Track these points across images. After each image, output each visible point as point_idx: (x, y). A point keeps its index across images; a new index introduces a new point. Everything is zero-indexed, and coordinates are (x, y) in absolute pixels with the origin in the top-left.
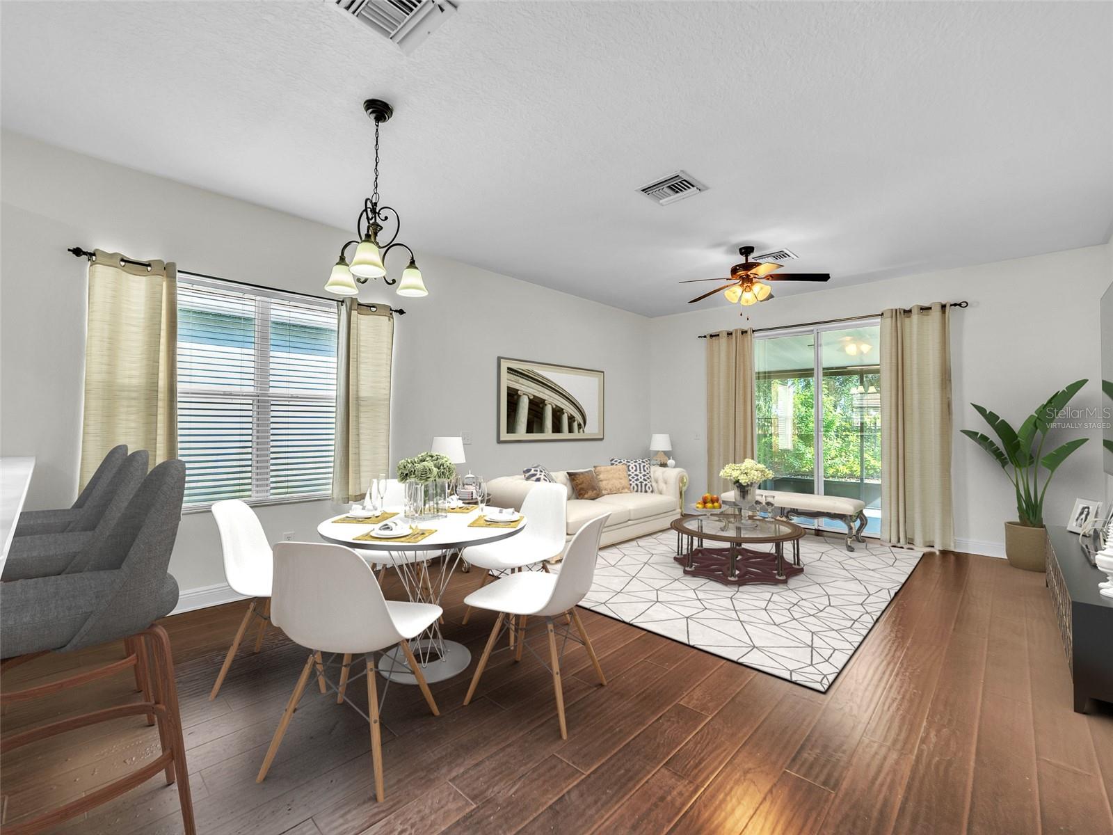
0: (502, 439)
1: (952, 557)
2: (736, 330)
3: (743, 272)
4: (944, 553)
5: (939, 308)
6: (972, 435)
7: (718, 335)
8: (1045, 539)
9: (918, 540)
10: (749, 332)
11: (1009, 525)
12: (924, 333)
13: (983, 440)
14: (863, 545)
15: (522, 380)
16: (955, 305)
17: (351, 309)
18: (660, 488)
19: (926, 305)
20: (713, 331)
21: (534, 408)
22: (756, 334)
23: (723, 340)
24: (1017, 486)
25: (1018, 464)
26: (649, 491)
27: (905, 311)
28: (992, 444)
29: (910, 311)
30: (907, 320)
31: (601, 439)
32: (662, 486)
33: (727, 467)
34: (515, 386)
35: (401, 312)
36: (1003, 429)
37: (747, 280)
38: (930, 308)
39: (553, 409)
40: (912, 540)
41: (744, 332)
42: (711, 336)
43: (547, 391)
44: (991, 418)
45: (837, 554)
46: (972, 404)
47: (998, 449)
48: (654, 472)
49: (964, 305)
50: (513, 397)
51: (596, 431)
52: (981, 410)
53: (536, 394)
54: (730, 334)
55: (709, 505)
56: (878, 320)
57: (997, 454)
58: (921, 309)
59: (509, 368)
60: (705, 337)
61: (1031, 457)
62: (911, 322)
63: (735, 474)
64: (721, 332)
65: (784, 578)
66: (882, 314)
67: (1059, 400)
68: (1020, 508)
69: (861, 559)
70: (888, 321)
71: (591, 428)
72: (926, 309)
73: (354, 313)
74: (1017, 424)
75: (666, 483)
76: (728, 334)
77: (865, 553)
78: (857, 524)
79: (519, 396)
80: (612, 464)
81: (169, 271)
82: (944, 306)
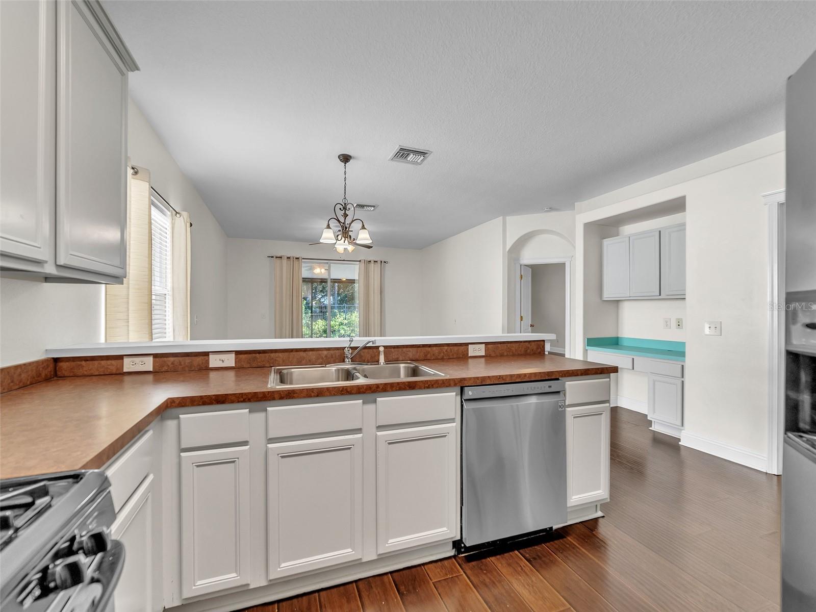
2: (293, 257)
7: (281, 257)
10: (301, 259)
12: (374, 271)
16: (385, 262)
20: (279, 255)
22: (304, 260)
23: (285, 261)
29: (370, 261)
30: (369, 265)
38: (377, 262)
41: (297, 258)
42: (276, 257)
56: (358, 263)
60: (272, 257)
62: (371, 266)
64: (284, 256)
66: (360, 261)
70: (362, 265)
72: (375, 262)
76: (288, 258)
82: (381, 262)
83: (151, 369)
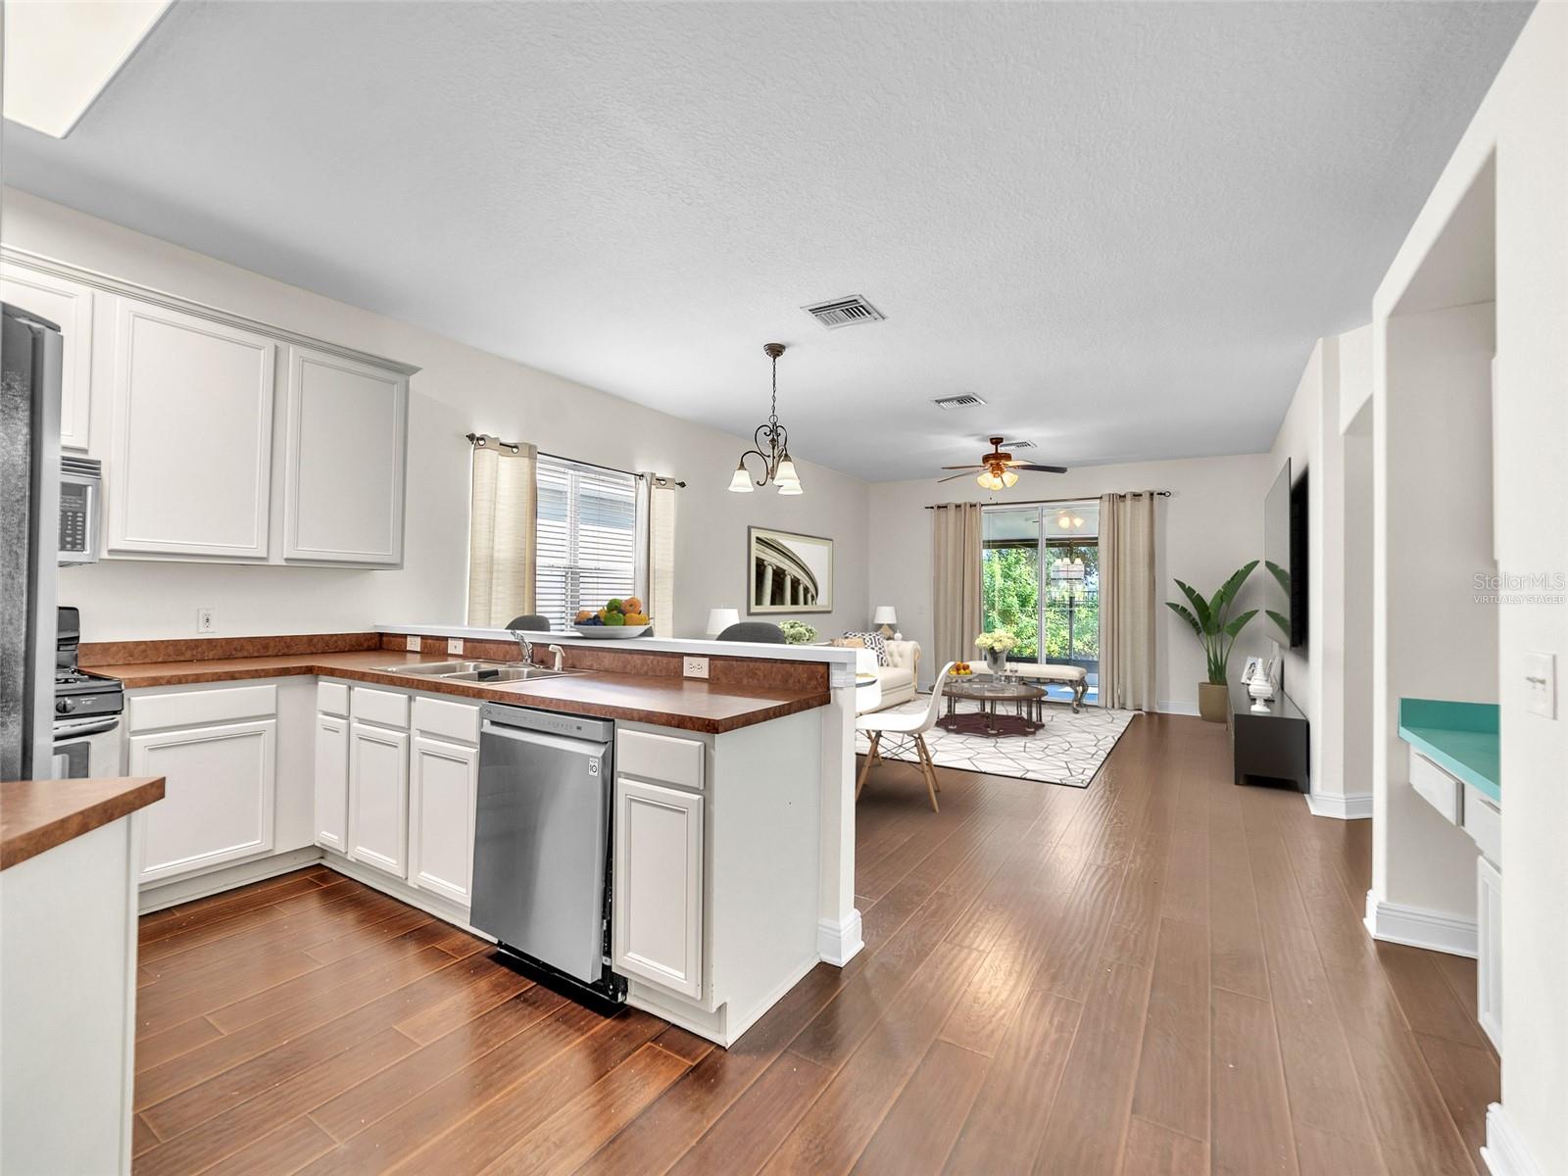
0: (752, 611)
1: (1156, 717)
2: (965, 504)
3: (996, 461)
4: (1150, 714)
5: (1148, 495)
6: (1174, 606)
7: (946, 507)
8: (1225, 695)
9: (1129, 704)
10: (978, 506)
11: (1202, 685)
12: (1135, 516)
13: (1183, 611)
14: (1084, 709)
15: (768, 551)
16: (1161, 494)
17: (651, 484)
18: (895, 660)
19: (1138, 491)
20: (942, 502)
21: (777, 579)
22: (984, 508)
23: (952, 512)
24: (1208, 651)
25: (1209, 633)
26: (885, 664)
27: (1120, 496)
28: (1190, 615)
29: (1124, 496)
30: (1122, 504)
31: (829, 612)
32: (897, 659)
33: (981, 636)
34: (762, 556)
35: (682, 485)
36: (1198, 601)
37: (997, 469)
38: (1141, 495)
39: (792, 580)
40: (1124, 704)
41: (973, 506)
42: (939, 507)
43: (787, 561)
44: (1189, 592)
45: (1065, 716)
46: (1177, 581)
47: (1194, 619)
48: (888, 645)
49: (1167, 494)
50: (761, 566)
51: (825, 603)
52: (1181, 585)
53: (778, 564)
54: (958, 506)
55: (962, 671)
56: (1098, 501)
57: (1194, 624)
58: (1134, 495)
59: (757, 538)
60: (932, 508)
61: (1219, 626)
62: (1125, 506)
63: (990, 642)
64: (950, 504)
65: (1032, 730)
66: (1101, 498)
67: (1239, 577)
68: (1210, 670)
69: (1084, 719)
70: (1106, 504)
71: (823, 601)
72: (1137, 496)
73: (653, 487)
74: (1209, 597)
75: (901, 656)
76: (956, 506)
77: (1087, 715)
78: (1080, 689)
79: (765, 567)
80: (847, 638)
81: (532, 452)
82: (1152, 494)
83: (419, 650)
